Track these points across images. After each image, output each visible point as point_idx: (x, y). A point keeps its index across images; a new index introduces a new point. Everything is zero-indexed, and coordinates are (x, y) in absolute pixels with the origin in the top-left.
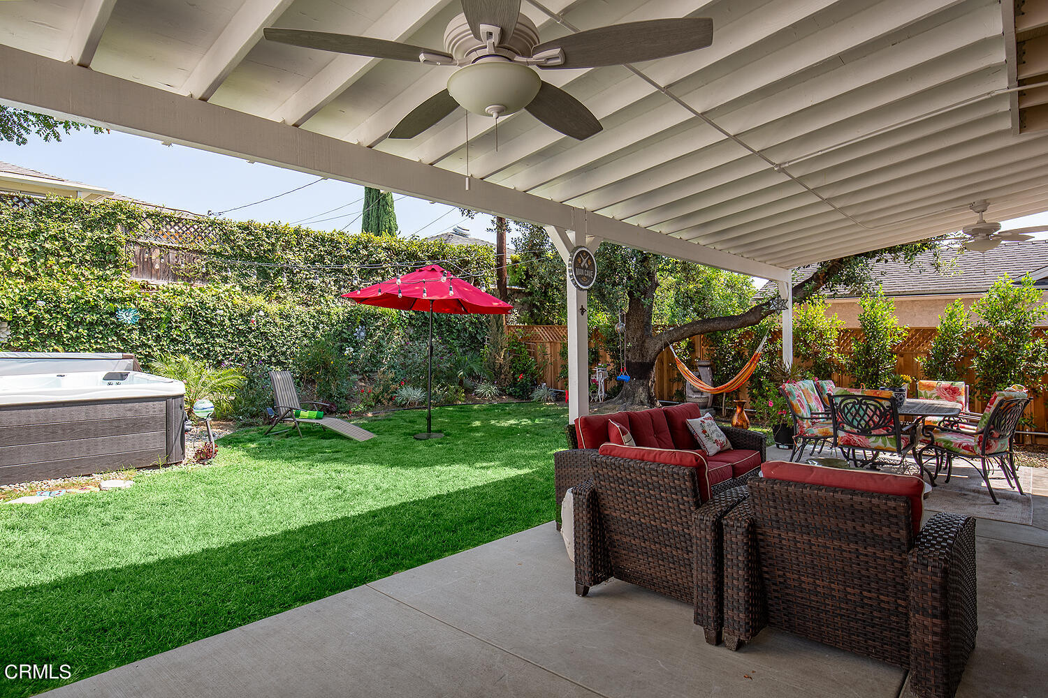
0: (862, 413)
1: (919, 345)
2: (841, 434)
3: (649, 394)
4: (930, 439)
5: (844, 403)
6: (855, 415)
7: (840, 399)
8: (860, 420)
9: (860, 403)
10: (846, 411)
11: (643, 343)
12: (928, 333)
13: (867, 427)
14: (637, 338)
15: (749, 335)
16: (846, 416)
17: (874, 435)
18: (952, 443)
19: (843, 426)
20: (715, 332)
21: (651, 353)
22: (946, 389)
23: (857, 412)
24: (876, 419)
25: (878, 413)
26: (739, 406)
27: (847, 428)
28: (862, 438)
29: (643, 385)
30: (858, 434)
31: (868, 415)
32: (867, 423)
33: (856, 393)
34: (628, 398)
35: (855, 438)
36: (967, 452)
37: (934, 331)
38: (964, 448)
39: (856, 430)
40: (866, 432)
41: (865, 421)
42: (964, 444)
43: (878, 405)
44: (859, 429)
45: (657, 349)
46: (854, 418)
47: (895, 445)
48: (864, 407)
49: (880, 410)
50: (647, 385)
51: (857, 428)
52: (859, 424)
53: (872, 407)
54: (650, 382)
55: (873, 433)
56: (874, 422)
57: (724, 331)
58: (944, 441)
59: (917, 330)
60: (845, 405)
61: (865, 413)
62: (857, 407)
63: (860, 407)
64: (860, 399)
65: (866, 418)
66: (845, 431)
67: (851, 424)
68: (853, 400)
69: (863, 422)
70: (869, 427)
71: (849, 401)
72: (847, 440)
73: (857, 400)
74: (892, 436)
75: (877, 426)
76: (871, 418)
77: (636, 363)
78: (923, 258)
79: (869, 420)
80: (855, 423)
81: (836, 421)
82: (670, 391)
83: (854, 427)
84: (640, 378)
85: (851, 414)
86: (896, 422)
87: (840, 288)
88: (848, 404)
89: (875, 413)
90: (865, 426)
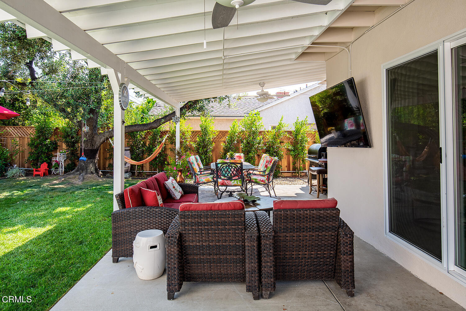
0: (229, 170)
1: (221, 138)
2: (220, 180)
3: (95, 167)
4: (250, 179)
5: (222, 166)
6: (226, 171)
7: (221, 165)
8: (228, 173)
9: (229, 166)
10: (223, 170)
11: (92, 138)
12: (223, 133)
13: (231, 176)
14: (89, 135)
15: (149, 133)
16: (222, 172)
17: (233, 180)
18: (257, 179)
19: (221, 177)
20: (132, 132)
21: (98, 143)
22: (237, 157)
23: (228, 170)
24: (234, 172)
25: (236, 170)
26: (180, 172)
27: (222, 177)
28: (229, 181)
29: (92, 162)
30: (227, 180)
31: (232, 171)
32: (231, 174)
33: (227, 162)
34: (83, 171)
35: (226, 181)
36: (263, 183)
37: (227, 132)
38: (261, 181)
39: (226, 178)
40: (230, 179)
41: (230, 174)
42: (261, 180)
43: (236, 166)
44: (228, 177)
45: (101, 141)
46: (226, 173)
47: (241, 183)
48: (230, 168)
49: (236, 168)
50: (95, 162)
51: (227, 177)
52: (228, 175)
53: (233, 167)
54: (96, 160)
55: (233, 179)
56: (234, 174)
57: (137, 132)
58: (255, 179)
59: (220, 132)
60: (223, 167)
61: (231, 170)
62: (228, 168)
63: (229, 167)
64: (229, 164)
65: (231, 172)
66: (222, 179)
67: (224, 176)
68: (226, 165)
69: (229, 174)
70: (232, 176)
71: (224, 165)
72: (222, 183)
73: (228, 165)
74: (240, 179)
75: (235, 175)
76: (233, 172)
77: (88, 149)
78: (225, 102)
79: (232, 173)
80: (226, 175)
81: (218, 175)
82: (104, 164)
83: (226, 177)
84: (91, 159)
85: (225, 171)
86: (242, 173)
87: (195, 112)
88: (224, 167)
89: (234, 170)
90: (230, 176)
